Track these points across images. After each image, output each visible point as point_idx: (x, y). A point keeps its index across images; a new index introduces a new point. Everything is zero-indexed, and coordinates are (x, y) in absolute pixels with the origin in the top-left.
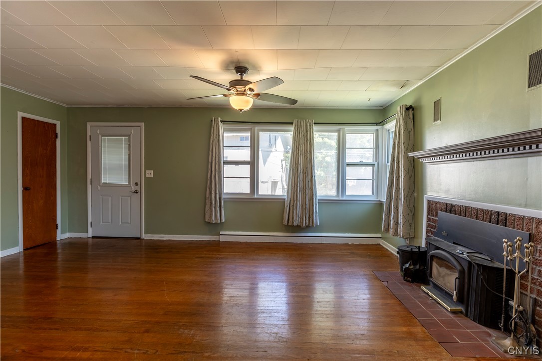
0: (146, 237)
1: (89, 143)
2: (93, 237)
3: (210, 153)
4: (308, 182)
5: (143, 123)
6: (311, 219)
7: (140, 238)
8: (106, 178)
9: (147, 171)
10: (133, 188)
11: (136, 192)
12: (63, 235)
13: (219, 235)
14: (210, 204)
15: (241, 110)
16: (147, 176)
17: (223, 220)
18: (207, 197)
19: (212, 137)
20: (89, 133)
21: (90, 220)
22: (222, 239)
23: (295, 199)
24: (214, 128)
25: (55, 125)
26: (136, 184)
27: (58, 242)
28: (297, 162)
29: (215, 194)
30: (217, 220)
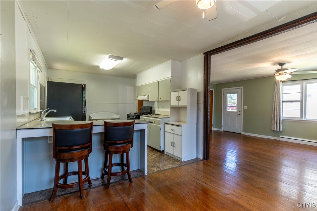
0: (242, 133)
1: (223, 96)
2: (223, 131)
3: (274, 97)
5: (243, 87)
7: (240, 134)
8: (229, 110)
9: (244, 106)
10: (238, 113)
11: (239, 115)
12: (214, 129)
13: (279, 137)
14: (274, 121)
16: (244, 108)
17: (281, 130)
18: (273, 118)
19: (275, 90)
20: (223, 93)
21: (222, 124)
22: (281, 139)
25: (212, 91)
26: (240, 111)
29: (277, 117)
30: (278, 130)
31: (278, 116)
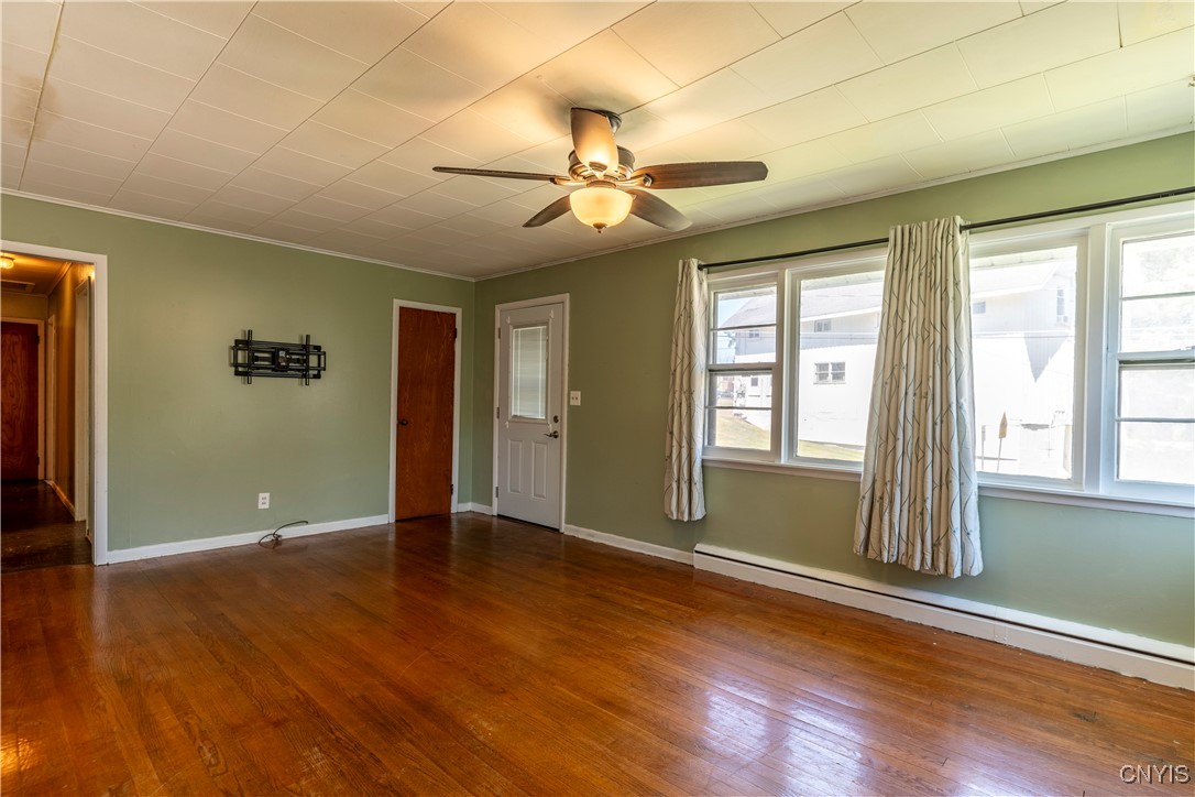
0: (567, 529)
1: (497, 341)
2: (499, 516)
3: (674, 346)
4: (934, 424)
5: (568, 295)
6: (942, 549)
7: (558, 530)
8: (518, 408)
9: (572, 395)
10: (551, 428)
11: (555, 435)
12: (461, 505)
13: (691, 549)
15: (599, 226)
16: (572, 404)
18: (667, 453)
19: (676, 310)
20: (498, 325)
21: (495, 484)
22: (700, 563)
23: (888, 478)
24: (681, 285)
25: (454, 315)
26: (556, 419)
27: (452, 517)
28: (896, 362)
30: (683, 514)
31: (684, 444)
